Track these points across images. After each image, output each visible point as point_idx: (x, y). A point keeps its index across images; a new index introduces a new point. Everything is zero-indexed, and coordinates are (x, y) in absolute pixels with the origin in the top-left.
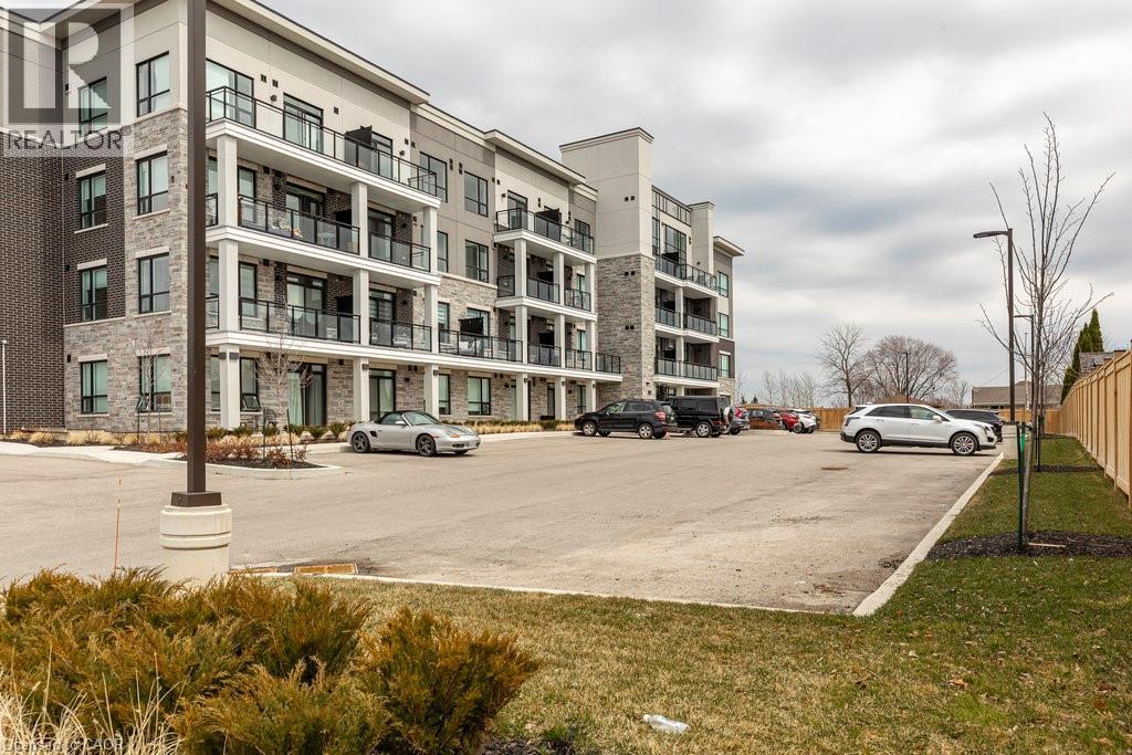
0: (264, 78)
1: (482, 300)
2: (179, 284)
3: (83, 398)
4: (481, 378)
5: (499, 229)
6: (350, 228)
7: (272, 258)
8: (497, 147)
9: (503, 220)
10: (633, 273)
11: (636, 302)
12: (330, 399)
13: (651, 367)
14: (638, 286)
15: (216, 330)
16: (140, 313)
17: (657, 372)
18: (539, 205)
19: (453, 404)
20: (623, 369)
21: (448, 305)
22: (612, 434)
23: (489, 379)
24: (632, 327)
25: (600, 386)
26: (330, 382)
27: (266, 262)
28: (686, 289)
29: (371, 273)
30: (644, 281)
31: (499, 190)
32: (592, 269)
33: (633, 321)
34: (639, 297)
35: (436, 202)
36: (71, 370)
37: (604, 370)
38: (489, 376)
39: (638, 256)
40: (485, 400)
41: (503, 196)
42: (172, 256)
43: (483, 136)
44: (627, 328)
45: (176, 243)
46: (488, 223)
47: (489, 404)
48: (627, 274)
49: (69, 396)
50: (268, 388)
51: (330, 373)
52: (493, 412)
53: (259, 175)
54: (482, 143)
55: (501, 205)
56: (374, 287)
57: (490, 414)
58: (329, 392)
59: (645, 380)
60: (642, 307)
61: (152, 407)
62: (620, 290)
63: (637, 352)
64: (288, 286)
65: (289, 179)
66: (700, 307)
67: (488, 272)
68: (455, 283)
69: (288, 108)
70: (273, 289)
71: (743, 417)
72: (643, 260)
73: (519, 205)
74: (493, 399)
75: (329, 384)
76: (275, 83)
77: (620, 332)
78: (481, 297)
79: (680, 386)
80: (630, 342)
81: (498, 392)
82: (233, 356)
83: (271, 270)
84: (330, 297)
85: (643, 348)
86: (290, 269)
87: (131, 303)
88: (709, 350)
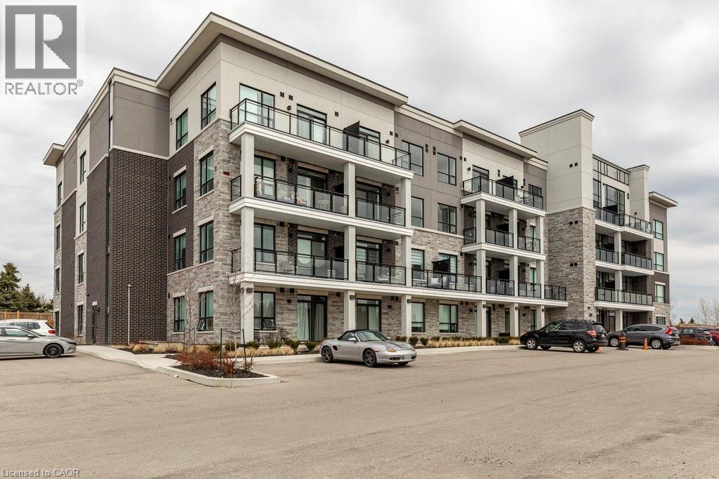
0: (282, 95)
1: (451, 247)
2: (218, 241)
3: (175, 321)
4: (450, 305)
5: (465, 194)
6: (343, 196)
7: (286, 221)
8: (464, 134)
9: (468, 187)
10: (576, 222)
11: (579, 245)
12: (330, 321)
13: (592, 295)
14: (581, 232)
15: (239, 272)
16: (201, 262)
17: (597, 299)
18: (499, 175)
19: (426, 324)
20: (568, 298)
21: (423, 251)
22: (552, 348)
23: (457, 306)
24: (576, 264)
25: (549, 311)
26: (330, 308)
27: (282, 224)
28: (623, 233)
29: (357, 228)
30: (585, 228)
31: (465, 165)
32: (542, 220)
33: (576, 259)
34: (582, 241)
35: (410, 174)
36: (170, 302)
37: (553, 297)
38: (457, 303)
39: (581, 209)
40: (453, 321)
41: (469, 169)
42: (215, 222)
43: (452, 126)
44: (571, 265)
45: (217, 213)
46: (456, 191)
47: (457, 324)
48: (571, 223)
49: (169, 320)
50: (282, 313)
51: (330, 302)
52: (459, 331)
53: (277, 163)
54: (452, 131)
55: (467, 176)
56: (359, 238)
57: (457, 332)
58: (329, 316)
59: (586, 305)
60: (584, 248)
61: (205, 327)
62: (566, 236)
63: (580, 283)
64: (299, 240)
65: (300, 165)
66: (637, 247)
67: (456, 226)
68: (429, 235)
69: (300, 114)
70: (286, 243)
71: (673, 335)
72: (585, 211)
73: (482, 175)
74: (460, 320)
75: (328, 310)
76: (291, 98)
77: (566, 268)
78: (449, 245)
79: (619, 309)
80: (574, 275)
81: (464, 315)
82: (249, 291)
83: (286, 230)
84: (331, 247)
85: (585, 281)
86: (299, 228)
87: (196, 257)
88: (645, 281)
